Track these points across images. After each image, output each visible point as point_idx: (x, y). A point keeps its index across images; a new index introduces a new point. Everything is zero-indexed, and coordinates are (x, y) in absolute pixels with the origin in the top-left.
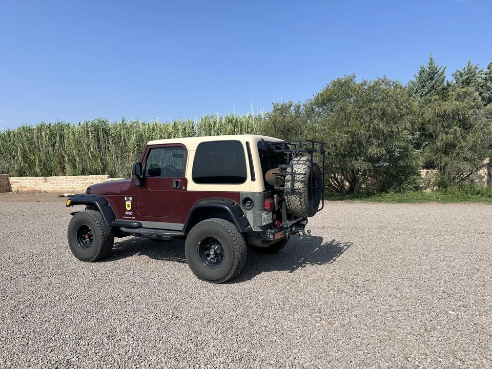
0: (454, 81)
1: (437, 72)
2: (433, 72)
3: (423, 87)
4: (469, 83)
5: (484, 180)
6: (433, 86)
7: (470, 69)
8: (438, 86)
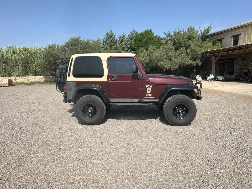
0: (119, 40)
1: (113, 35)
2: (112, 35)
3: (108, 40)
4: (123, 41)
6: (112, 40)
7: (123, 36)
8: (113, 41)
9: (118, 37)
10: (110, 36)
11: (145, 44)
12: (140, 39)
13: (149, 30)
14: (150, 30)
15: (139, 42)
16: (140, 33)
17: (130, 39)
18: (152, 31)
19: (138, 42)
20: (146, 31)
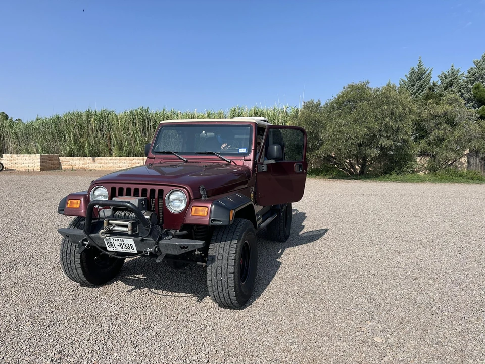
1: (425, 73)
2: (422, 73)
3: (413, 86)
4: (452, 84)
5: (464, 166)
7: (453, 72)
8: (426, 85)
9: (439, 77)
10: (418, 77)
17: (473, 79)
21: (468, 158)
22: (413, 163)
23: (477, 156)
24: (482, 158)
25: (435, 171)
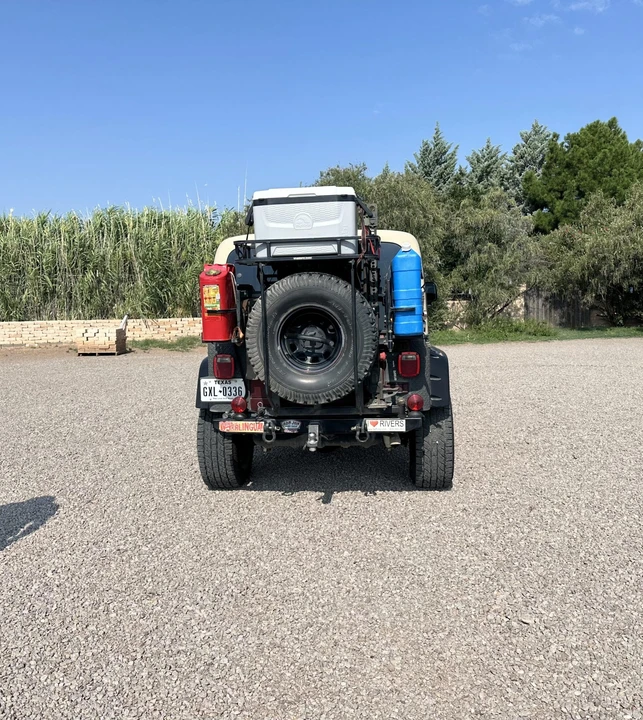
0: (470, 169)
1: (446, 151)
2: (441, 153)
3: (426, 173)
4: (490, 172)
5: (520, 312)
6: (441, 174)
7: (489, 152)
8: (448, 174)
9: (468, 159)
10: (435, 159)
11: (594, 178)
12: (573, 158)
13: (605, 120)
14: (612, 123)
15: (566, 173)
16: (568, 138)
17: (521, 163)
18: (620, 125)
19: (559, 174)
20: (594, 128)
21: (525, 299)
22: (442, 311)
23: (539, 296)
24: (546, 299)
25: (478, 322)
